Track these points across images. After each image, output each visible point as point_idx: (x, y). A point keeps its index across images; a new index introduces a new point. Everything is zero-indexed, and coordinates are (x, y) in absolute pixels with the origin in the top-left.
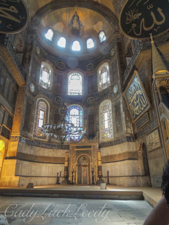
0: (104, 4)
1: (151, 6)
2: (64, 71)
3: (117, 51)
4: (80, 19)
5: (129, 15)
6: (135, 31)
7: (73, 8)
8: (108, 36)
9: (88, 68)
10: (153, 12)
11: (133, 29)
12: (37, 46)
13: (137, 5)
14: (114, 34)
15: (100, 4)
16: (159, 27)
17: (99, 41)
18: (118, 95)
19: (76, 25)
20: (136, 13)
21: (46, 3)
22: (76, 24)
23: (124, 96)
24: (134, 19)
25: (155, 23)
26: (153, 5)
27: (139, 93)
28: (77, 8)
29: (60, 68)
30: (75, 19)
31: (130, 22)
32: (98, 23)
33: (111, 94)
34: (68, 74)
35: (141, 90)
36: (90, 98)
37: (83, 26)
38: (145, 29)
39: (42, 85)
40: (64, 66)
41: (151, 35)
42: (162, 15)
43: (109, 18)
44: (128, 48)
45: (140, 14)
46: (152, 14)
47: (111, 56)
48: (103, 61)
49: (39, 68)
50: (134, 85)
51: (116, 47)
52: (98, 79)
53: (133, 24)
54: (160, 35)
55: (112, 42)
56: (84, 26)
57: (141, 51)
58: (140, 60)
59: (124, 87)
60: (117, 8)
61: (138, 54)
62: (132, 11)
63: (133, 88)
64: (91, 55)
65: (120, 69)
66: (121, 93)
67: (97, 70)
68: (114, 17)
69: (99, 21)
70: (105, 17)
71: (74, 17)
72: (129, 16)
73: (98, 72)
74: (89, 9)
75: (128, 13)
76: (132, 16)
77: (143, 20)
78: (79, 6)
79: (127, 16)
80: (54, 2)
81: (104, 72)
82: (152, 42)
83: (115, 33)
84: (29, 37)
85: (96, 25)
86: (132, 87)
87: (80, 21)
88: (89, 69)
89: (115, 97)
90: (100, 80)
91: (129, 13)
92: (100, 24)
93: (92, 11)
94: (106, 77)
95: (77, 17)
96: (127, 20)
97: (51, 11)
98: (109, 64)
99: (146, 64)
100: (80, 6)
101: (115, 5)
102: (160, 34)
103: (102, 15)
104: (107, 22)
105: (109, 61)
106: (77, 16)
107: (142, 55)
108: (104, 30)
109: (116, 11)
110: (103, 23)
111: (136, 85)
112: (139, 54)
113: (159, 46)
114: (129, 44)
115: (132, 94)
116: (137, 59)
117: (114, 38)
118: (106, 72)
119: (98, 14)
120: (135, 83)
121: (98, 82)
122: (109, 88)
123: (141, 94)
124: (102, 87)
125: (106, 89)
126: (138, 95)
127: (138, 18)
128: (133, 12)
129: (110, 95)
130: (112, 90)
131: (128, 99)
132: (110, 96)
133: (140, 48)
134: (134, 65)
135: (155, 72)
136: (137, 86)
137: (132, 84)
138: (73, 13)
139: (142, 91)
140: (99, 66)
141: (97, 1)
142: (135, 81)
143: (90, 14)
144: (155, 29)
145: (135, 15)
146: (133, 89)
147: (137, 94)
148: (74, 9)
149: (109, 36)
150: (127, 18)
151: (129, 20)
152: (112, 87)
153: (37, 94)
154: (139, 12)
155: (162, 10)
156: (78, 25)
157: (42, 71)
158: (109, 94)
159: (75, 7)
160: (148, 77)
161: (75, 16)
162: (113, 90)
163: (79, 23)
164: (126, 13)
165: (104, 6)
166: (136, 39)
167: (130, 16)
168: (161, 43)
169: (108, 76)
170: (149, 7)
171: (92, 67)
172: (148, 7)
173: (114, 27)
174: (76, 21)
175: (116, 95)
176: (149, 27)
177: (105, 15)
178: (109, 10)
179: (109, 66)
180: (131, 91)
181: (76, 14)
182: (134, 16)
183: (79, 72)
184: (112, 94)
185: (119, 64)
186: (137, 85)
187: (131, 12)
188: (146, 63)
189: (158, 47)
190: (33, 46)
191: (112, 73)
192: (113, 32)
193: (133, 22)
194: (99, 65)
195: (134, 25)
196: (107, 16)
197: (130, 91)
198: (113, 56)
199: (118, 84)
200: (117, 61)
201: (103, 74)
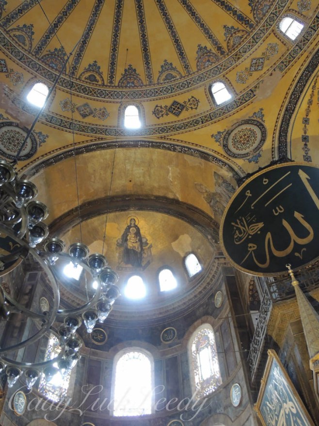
0: (190, 202)
1: (281, 209)
2: (106, 351)
3: (228, 296)
4: (141, 232)
5: (240, 226)
6: (257, 260)
7: (126, 212)
8: (205, 264)
9: (164, 340)
10: (285, 220)
11: (251, 253)
12: (44, 296)
13: (253, 208)
14: (216, 261)
15: (182, 202)
16: (305, 249)
17: (186, 275)
18: (243, 411)
19: (134, 244)
20: (252, 223)
21: (71, 208)
22: (134, 242)
23: (259, 416)
24: (249, 235)
25: (294, 241)
26: (282, 207)
27: (290, 409)
28: (135, 213)
29: (96, 343)
30: (131, 232)
31: (243, 240)
32: (181, 237)
33: (226, 408)
34: (116, 356)
35: (292, 401)
36: (173, 423)
37: (149, 245)
38: (277, 253)
39: (46, 392)
40: (106, 336)
41: (289, 268)
42: (306, 225)
43: (203, 227)
44: (250, 290)
45: (261, 225)
46: (285, 223)
47: (216, 308)
48: (199, 321)
49: (42, 348)
50: (276, 387)
51: (224, 288)
52: (191, 367)
53: (250, 245)
54: (310, 266)
55: (214, 276)
56: (151, 245)
57: (273, 303)
58: (277, 322)
59: (255, 389)
60: (217, 209)
61: (270, 309)
62: (243, 218)
63: (274, 395)
64: (170, 306)
65: (239, 340)
66: (249, 405)
67: (187, 344)
68: (213, 226)
69: (183, 234)
70: (194, 226)
71: (129, 229)
72: (238, 229)
73: (189, 348)
74: (160, 212)
75: (237, 224)
76: (244, 229)
77: (269, 235)
78: (139, 209)
79: (235, 228)
80: (87, 205)
81: (203, 348)
82: (295, 283)
83: (218, 258)
84: (27, 277)
85: (177, 242)
86: (271, 392)
87: (142, 236)
88: (167, 341)
89: (237, 417)
90: (195, 369)
91: (239, 223)
92: (186, 240)
93: (166, 216)
94: (210, 360)
95: (135, 229)
96: (235, 237)
97: (82, 222)
98: (213, 328)
99: (292, 334)
100: (141, 209)
101: (212, 204)
102: (310, 263)
103: (188, 222)
104: (200, 235)
105: (214, 319)
106: (136, 226)
107: (279, 312)
108: (196, 250)
109: (215, 215)
110: (191, 237)
111: (280, 387)
112: (272, 310)
113: (312, 289)
114: (251, 281)
115: (275, 410)
116: (270, 320)
117: (217, 268)
118: (209, 347)
119: (180, 221)
120: (276, 380)
121: (191, 375)
122: (220, 392)
123: (294, 411)
124: (203, 388)
125: (213, 393)
126: (289, 415)
127: (259, 232)
128: (246, 220)
129: (223, 412)
130: (227, 398)
131: (269, 423)
132: (223, 414)
133: (271, 296)
134: (266, 335)
135: (312, 357)
136: (282, 389)
137: (269, 384)
138: (126, 222)
139: (294, 404)
140: (191, 333)
141: (176, 198)
142: (274, 376)
143: (162, 222)
144: (297, 254)
145: (251, 226)
146: (274, 397)
147: (287, 413)
148: (129, 214)
149: (207, 264)
150: (236, 232)
151: (240, 236)
152: (226, 387)
153: (32, 420)
154: (257, 222)
155: (303, 216)
156: (139, 243)
157: (50, 353)
158: (222, 408)
159: (131, 212)
160: (303, 367)
161: (131, 227)
162: (230, 396)
163: (140, 240)
164: (233, 224)
165: (191, 205)
166: (261, 275)
167: (242, 228)
168: (314, 284)
169: (213, 357)
170: (276, 212)
171: (174, 336)
172: (274, 211)
173: (216, 244)
174: (133, 236)
175: (238, 410)
176: (283, 250)
177: (193, 222)
178: (202, 213)
179: (215, 332)
180: (272, 404)
181: (133, 222)
182: (248, 228)
183: (145, 350)
184: (229, 409)
185: (235, 327)
186: (282, 387)
187: (241, 221)
188: (291, 330)
189: (311, 294)
190: (34, 298)
191: (223, 351)
192: (214, 256)
193: (248, 241)
194: (191, 329)
195: (252, 247)
196: (199, 225)
197: (270, 403)
198: (220, 308)
199: (239, 380)
200: (230, 321)
201: (201, 353)
